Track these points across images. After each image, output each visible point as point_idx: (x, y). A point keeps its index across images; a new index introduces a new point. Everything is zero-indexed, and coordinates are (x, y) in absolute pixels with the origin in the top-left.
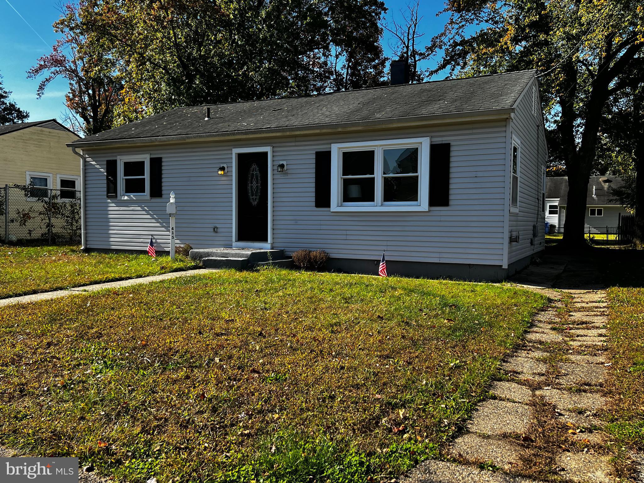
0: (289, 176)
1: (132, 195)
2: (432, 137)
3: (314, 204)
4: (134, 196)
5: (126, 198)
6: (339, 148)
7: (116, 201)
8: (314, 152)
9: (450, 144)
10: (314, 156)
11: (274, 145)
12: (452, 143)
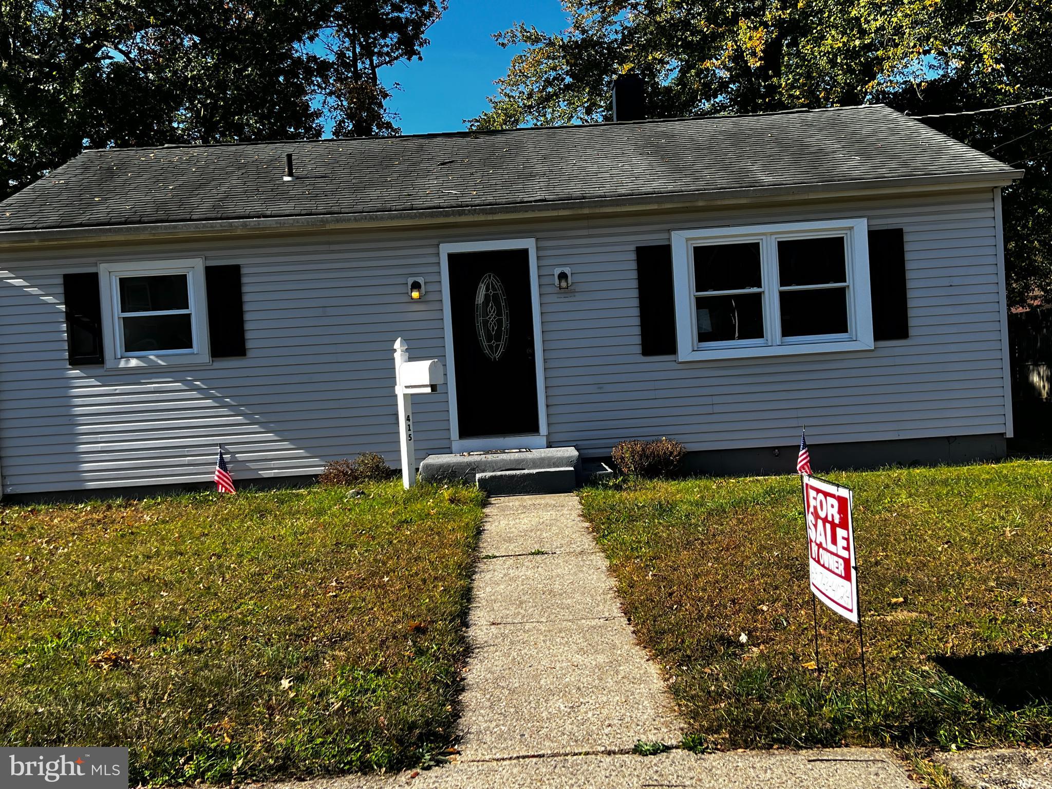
0: (578, 297)
1: (152, 356)
2: (869, 218)
3: (639, 349)
4: (157, 356)
5: (134, 363)
6: (688, 240)
7: (98, 371)
8: (633, 248)
9: (902, 230)
10: (633, 256)
11: (539, 235)
12: (905, 229)
